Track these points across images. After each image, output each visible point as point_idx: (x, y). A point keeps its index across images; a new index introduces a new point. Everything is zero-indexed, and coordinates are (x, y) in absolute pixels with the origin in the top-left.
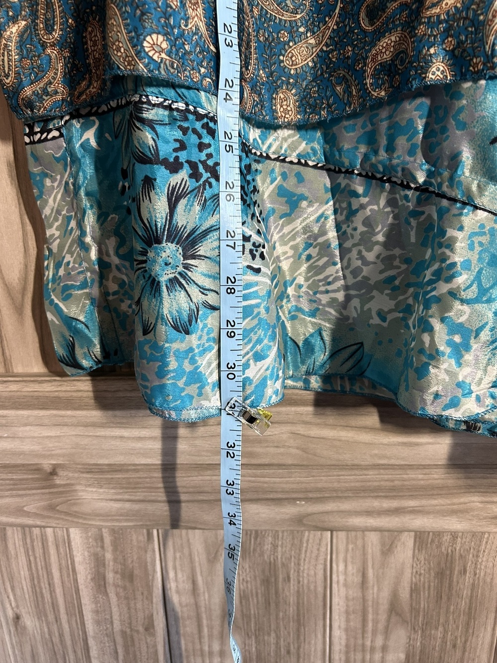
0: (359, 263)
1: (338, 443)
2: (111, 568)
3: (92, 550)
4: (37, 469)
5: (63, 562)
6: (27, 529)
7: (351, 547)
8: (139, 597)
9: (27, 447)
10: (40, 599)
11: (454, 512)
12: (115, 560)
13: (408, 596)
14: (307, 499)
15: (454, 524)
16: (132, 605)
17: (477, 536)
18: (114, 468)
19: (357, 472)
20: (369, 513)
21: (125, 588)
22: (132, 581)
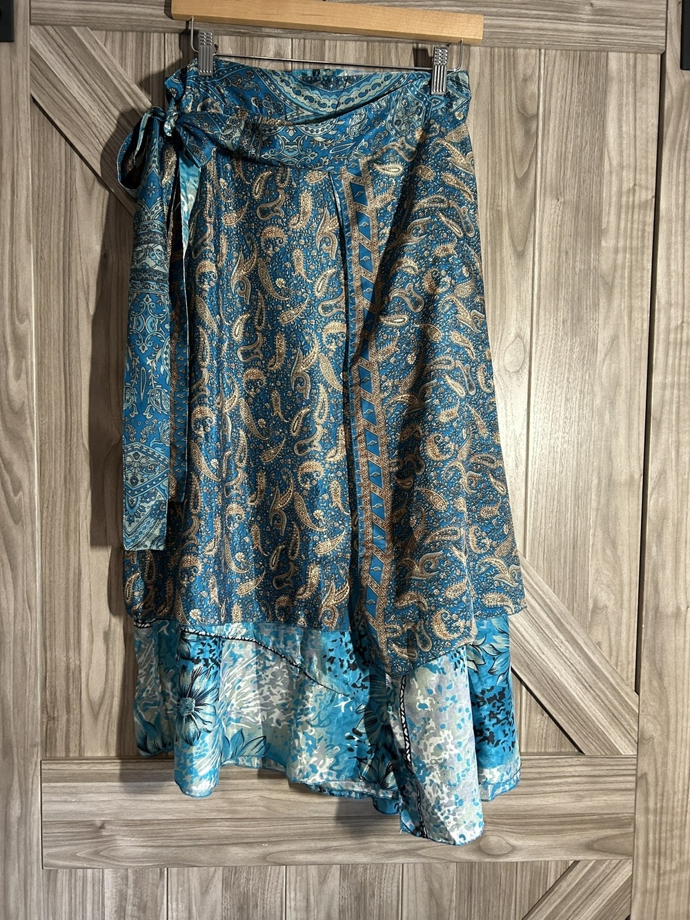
1: (288, 803)
2: (131, 901)
3: (118, 887)
4: (91, 824)
5: (96, 898)
6: (74, 871)
7: (298, 878)
9: (86, 808)
11: (361, 850)
12: (134, 895)
13: (337, 916)
14: (269, 842)
15: (363, 858)
17: (380, 867)
18: (144, 823)
19: (300, 822)
20: (308, 851)
22: (144, 912)
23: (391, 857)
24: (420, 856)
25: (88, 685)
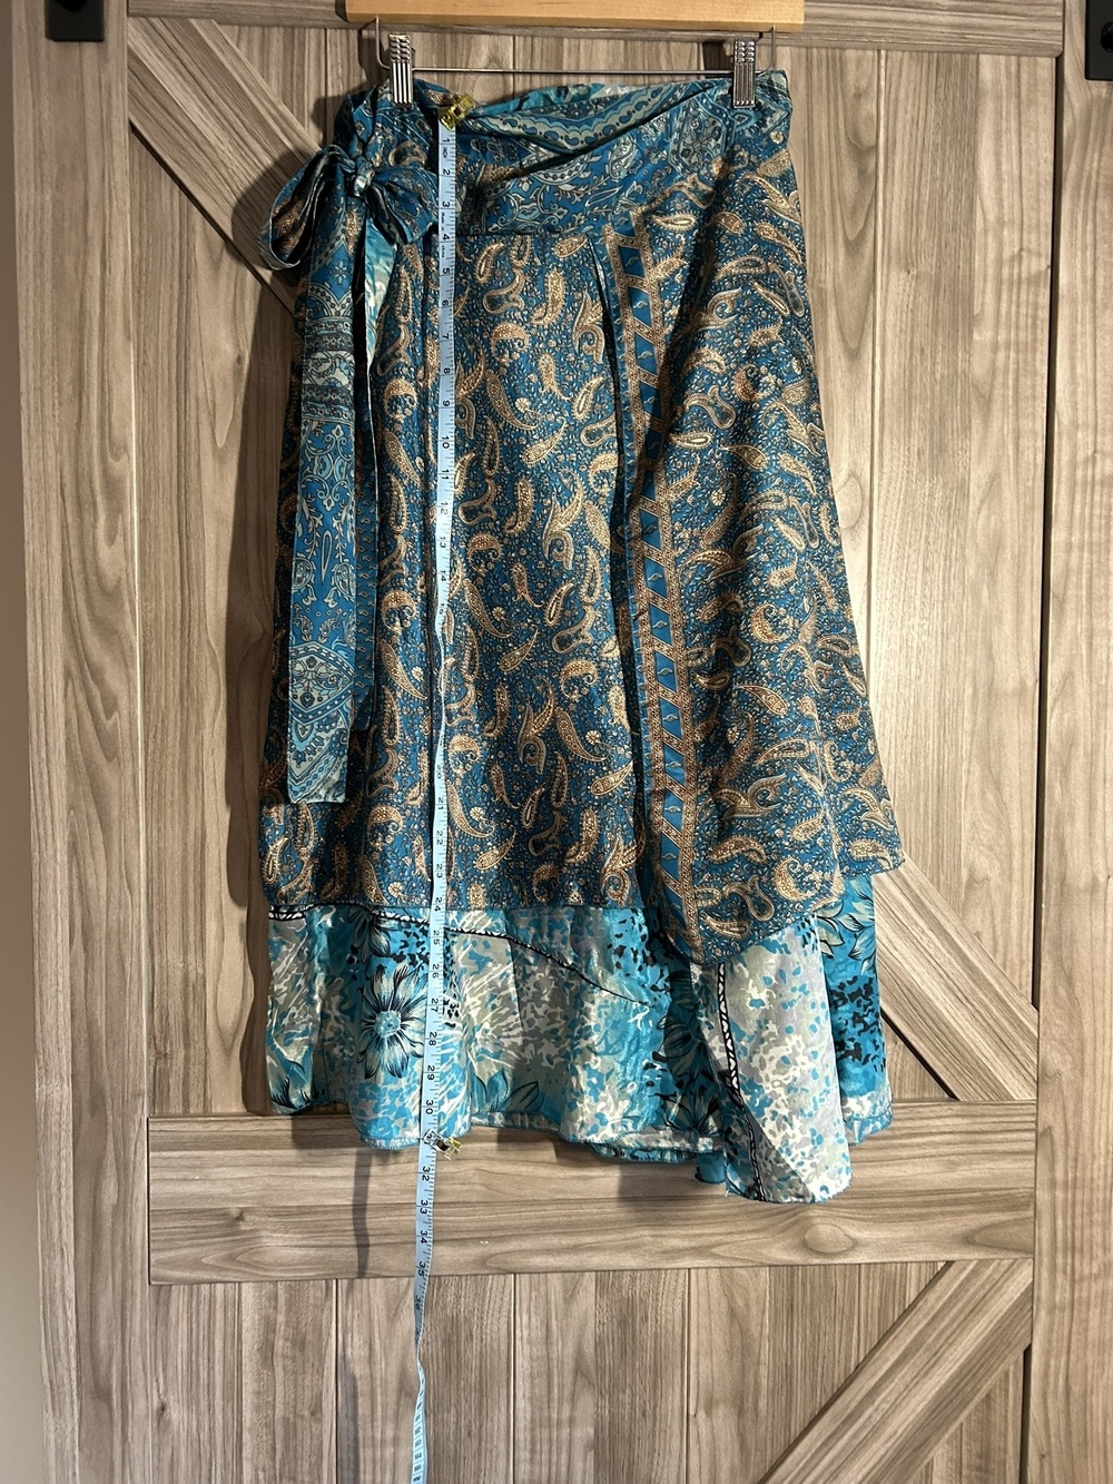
0: (532, 1015)
1: (519, 1179)
2: (282, 1333)
3: (263, 1312)
4: (224, 1214)
5: (229, 1329)
6: (195, 1287)
7: (534, 1294)
8: (309, 1370)
9: (217, 1190)
10: (194, 1380)
11: (628, 1248)
12: (287, 1323)
13: (593, 1351)
14: (490, 1239)
15: (628, 1261)
16: (300, 1381)
17: (656, 1274)
18: (303, 1211)
19: (536, 1208)
20: (549, 1251)
21: (294, 1359)
22: (302, 1349)
23: (673, 1258)
24: (716, 1256)
25: (215, 1004)
